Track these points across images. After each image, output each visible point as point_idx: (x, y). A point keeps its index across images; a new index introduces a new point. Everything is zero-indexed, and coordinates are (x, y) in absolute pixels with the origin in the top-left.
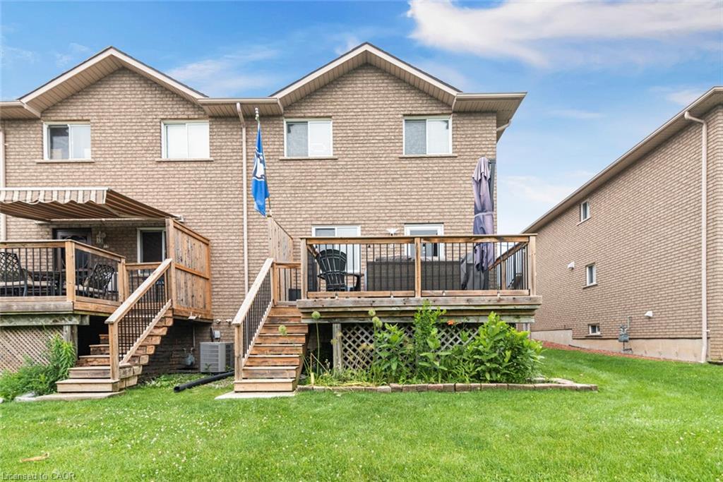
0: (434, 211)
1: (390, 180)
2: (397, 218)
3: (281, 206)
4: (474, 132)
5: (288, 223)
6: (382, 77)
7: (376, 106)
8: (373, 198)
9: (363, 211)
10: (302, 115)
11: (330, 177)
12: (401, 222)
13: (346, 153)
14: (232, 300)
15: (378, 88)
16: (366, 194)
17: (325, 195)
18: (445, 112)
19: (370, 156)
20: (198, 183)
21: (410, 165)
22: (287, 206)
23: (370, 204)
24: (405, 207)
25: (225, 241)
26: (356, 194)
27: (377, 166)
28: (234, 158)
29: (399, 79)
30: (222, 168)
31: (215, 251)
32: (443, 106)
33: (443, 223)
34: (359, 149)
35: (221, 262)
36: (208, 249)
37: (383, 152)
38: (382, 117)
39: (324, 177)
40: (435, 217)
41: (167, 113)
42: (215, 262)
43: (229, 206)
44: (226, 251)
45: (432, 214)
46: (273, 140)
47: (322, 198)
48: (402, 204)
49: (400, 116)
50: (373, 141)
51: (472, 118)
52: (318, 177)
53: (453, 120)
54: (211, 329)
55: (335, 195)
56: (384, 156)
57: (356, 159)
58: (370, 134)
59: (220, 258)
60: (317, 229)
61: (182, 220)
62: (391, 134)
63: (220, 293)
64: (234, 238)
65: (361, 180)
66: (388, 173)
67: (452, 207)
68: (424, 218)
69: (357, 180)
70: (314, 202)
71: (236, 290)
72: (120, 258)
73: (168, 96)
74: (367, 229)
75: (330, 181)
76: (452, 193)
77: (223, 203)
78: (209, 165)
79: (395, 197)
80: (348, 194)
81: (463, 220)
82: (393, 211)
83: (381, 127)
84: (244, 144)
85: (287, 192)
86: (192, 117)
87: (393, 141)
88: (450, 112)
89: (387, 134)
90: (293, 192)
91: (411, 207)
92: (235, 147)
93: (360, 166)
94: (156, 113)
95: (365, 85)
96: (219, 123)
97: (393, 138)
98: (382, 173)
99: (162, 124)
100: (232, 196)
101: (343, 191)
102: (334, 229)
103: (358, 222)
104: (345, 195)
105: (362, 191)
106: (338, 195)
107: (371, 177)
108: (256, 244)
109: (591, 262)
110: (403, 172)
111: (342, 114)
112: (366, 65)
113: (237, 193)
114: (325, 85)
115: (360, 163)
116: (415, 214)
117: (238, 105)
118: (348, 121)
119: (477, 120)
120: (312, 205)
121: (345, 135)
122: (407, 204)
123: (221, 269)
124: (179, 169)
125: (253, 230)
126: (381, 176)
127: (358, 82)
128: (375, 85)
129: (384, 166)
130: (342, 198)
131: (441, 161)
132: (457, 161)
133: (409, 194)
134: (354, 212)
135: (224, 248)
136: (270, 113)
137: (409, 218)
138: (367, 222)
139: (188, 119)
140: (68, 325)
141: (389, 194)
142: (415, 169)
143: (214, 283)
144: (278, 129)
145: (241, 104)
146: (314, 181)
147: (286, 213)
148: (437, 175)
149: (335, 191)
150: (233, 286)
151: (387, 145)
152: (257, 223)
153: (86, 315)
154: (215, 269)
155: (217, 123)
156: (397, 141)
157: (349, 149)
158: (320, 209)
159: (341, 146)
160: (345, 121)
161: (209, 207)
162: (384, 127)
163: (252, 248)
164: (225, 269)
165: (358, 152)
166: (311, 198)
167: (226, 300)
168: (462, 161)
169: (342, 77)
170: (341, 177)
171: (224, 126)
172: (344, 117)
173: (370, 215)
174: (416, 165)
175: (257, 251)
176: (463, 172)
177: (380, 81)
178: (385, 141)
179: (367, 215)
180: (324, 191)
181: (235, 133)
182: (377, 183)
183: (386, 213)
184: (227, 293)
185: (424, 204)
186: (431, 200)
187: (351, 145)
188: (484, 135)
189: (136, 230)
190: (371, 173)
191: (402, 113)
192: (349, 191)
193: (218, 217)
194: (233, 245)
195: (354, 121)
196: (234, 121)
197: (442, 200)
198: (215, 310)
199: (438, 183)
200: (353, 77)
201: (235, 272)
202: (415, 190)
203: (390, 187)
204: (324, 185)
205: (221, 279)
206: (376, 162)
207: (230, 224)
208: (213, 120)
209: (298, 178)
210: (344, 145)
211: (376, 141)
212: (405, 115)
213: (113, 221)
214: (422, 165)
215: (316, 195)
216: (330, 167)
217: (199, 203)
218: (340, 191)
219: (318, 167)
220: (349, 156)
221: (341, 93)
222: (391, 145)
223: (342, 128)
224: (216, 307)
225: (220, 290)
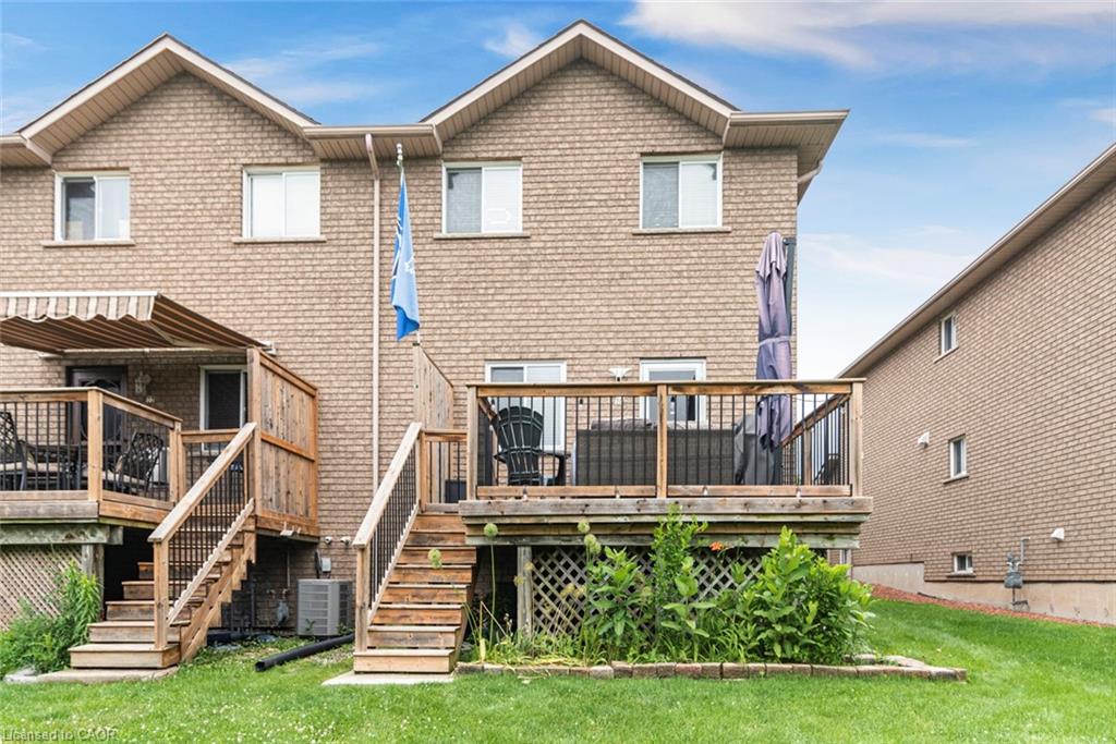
0: (690, 334)
1: (617, 276)
2: (627, 348)
3: (435, 325)
4: (759, 186)
5: (446, 357)
6: (607, 84)
7: (595, 138)
8: (588, 309)
9: (571, 335)
10: (473, 155)
11: (517, 271)
12: (635, 354)
13: (544, 225)
14: (351, 500)
15: (599, 105)
16: (576, 303)
17: (508, 304)
18: (711, 148)
19: (584, 231)
20: (301, 282)
21: (651, 249)
22: (445, 325)
23: (584, 322)
24: (640, 328)
25: (341, 391)
26: (560, 303)
27: (596, 250)
28: (360, 236)
29: (635, 86)
30: (340, 255)
31: (326, 410)
32: (707, 137)
33: (705, 358)
34: (567, 218)
35: (334, 429)
36: (315, 405)
37: (605, 223)
38: (605, 157)
39: (507, 271)
40: (691, 347)
41: (253, 154)
42: (324, 429)
43: (350, 326)
44: (344, 409)
45: (687, 340)
46: (423, 201)
47: (501, 311)
48: (637, 321)
49: (635, 156)
50: (589, 204)
51: (756, 158)
52: (496, 272)
53: (724, 164)
54: (316, 555)
55: (524, 304)
56: (609, 230)
57: (560, 237)
58: (584, 191)
59: (334, 423)
60: (493, 369)
61: (273, 352)
62: (619, 190)
63: (333, 488)
64: (357, 384)
65: (568, 277)
66: (615, 262)
67: (721, 326)
68: (673, 347)
69: (561, 277)
70: (489, 317)
71: (358, 481)
72: (174, 421)
73: (255, 123)
74: (577, 368)
75: (516, 278)
76: (721, 300)
77: (339, 320)
78: (318, 249)
79: (625, 309)
80: (547, 303)
81: (739, 353)
82: (621, 335)
83: (603, 177)
84: (377, 209)
85: (446, 299)
86: (292, 160)
87: (622, 203)
88: (720, 147)
89: (613, 190)
90: (455, 299)
91: (652, 328)
92: (362, 216)
93: (567, 250)
94: (235, 154)
95: (577, 99)
96: (337, 171)
97: (623, 196)
98: (603, 263)
99: (245, 175)
100: (355, 307)
101: (537, 297)
102: (522, 368)
103: (562, 355)
104: (542, 303)
105: (569, 297)
106: (529, 304)
107: (584, 270)
108: (392, 397)
109: (959, 433)
110: (639, 262)
111: (538, 153)
112: (580, 61)
113: (363, 300)
114: (512, 99)
115: (567, 244)
116: (658, 341)
117: (369, 138)
118: (549, 166)
119: (764, 162)
120: (487, 324)
121: (543, 192)
122: (645, 321)
123: (335, 442)
124: (270, 257)
125: (388, 371)
126: (603, 270)
127: (566, 93)
128: (594, 99)
129: (607, 249)
130: (536, 310)
131: (702, 241)
132: (731, 240)
133: (649, 302)
134: (555, 336)
135: (341, 403)
136: (421, 153)
137: (647, 347)
138: (577, 355)
139: (287, 164)
140: (90, 544)
141: (614, 302)
142: (660, 255)
143: (324, 468)
144: (432, 182)
145: (373, 136)
146: (491, 278)
147: (444, 337)
148: (696, 267)
149: (524, 297)
150: (354, 475)
151: (614, 210)
152: (395, 358)
153: (118, 526)
154: (324, 442)
155: (332, 171)
156: (629, 202)
157: (549, 218)
158: (499, 330)
159: (537, 212)
160: (543, 165)
161: (316, 327)
162: (609, 177)
163: (386, 403)
164: (341, 442)
165: (565, 224)
166: (485, 311)
167: (342, 501)
168: (738, 240)
169: (539, 84)
170: (536, 271)
171: (343, 178)
172: (542, 159)
173: (582, 342)
174: (660, 248)
175: (394, 409)
176: (739, 260)
177: (603, 91)
178: (610, 203)
179: (577, 342)
180: (507, 298)
181: (362, 190)
182: (595, 283)
183: (609, 339)
184: (344, 488)
185: (673, 321)
186: (685, 314)
187: (553, 212)
188: (776, 191)
189: (199, 370)
190: (586, 263)
191: (639, 150)
192: (548, 297)
193: (332, 346)
194: (354, 397)
195: (559, 165)
196: (360, 167)
197: (704, 314)
198: (324, 520)
199: (697, 281)
200: (559, 83)
201: (358, 448)
202: (659, 295)
203: (617, 289)
204: (505, 285)
205: (334, 462)
206: (594, 243)
207: (350, 359)
208: (327, 165)
209: (464, 272)
210: (542, 212)
211: (595, 203)
212: (643, 154)
213: (163, 353)
214: (670, 247)
215: (494, 304)
216: (517, 251)
217: (302, 320)
218: (533, 297)
219: (498, 252)
220: (550, 231)
221: (536, 114)
222: (620, 209)
223: (538, 179)
224: (326, 513)
225: (331, 481)
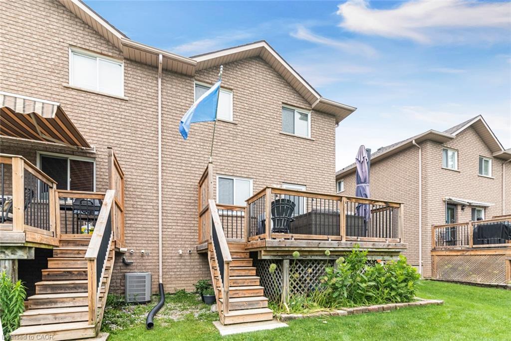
0: (301, 176)
1: (274, 148)
2: (278, 177)
3: (192, 154)
4: (323, 126)
5: (198, 170)
6: (269, 71)
7: (264, 91)
8: (262, 159)
9: (255, 169)
10: (210, 82)
11: (232, 138)
12: (281, 180)
13: (243, 121)
14: (145, 232)
15: (266, 78)
16: (257, 156)
17: (227, 151)
18: (308, 108)
19: (260, 127)
20: (112, 118)
21: (287, 140)
22: (196, 155)
23: (260, 164)
24: (283, 170)
25: (138, 177)
26: (250, 155)
27: (265, 136)
28: (150, 103)
29: (280, 75)
30: (137, 110)
31: (129, 186)
32: (306, 103)
33: (305, 185)
34: (253, 120)
35: (134, 196)
36: (122, 183)
37: (269, 126)
38: (269, 100)
39: (227, 137)
40: (301, 181)
41: (76, 41)
42: (128, 196)
43: (144, 146)
44: (140, 187)
45: (300, 178)
46: (185, 95)
47: (225, 153)
48: (281, 168)
49: (280, 103)
50: (262, 117)
51: (323, 116)
52: (222, 136)
53: (311, 115)
54: (124, 259)
55: (235, 152)
56: (270, 129)
57: (250, 127)
58: (260, 111)
59: (134, 193)
60: (220, 178)
61: (94, 152)
62: (274, 114)
63: (134, 225)
64: (148, 176)
65: (254, 145)
66: (273, 143)
67: (312, 175)
68: (295, 180)
69: (251, 144)
70: (219, 155)
71: (150, 223)
72: (52, 183)
73: (79, 24)
74: (257, 183)
75: (231, 140)
76: (312, 165)
77: (137, 142)
78: (123, 104)
79: (277, 162)
80: (245, 154)
81: (318, 185)
82: (275, 172)
83: (268, 107)
84: (160, 92)
85: (197, 143)
86: (106, 53)
87: (275, 120)
88: (311, 109)
89: (272, 114)
90: (202, 144)
91: (287, 171)
92: (150, 93)
93: (253, 134)
94: (64, 37)
95: (257, 72)
96: (134, 67)
97: (276, 117)
98: (268, 142)
99: (70, 51)
100: (146, 137)
101: (241, 150)
102: (233, 180)
103: (251, 177)
104: (242, 153)
105: (254, 153)
106: (237, 153)
107: (260, 143)
108: (169, 184)
110: (282, 145)
111: (241, 90)
112: (259, 57)
113: (151, 135)
114: (229, 63)
115: (253, 131)
116: (289, 177)
117: (161, 57)
118: (245, 96)
119: (325, 118)
120: (217, 158)
121: (243, 107)
122: (284, 168)
123: (135, 203)
124: (90, 100)
125: (166, 171)
126: (268, 145)
127: (252, 68)
128: (264, 75)
129: (269, 137)
130: (240, 156)
131: (305, 142)
132: (314, 144)
133: (286, 161)
134: (249, 168)
135: (138, 184)
136: (184, 72)
137: (286, 178)
138: (258, 177)
139: (101, 54)
140: (9, 260)
141: (272, 159)
142: (290, 144)
143: (128, 215)
144: (189, 88)
145: (164, 56)
146: (219, 138)
147: (196, 160)
148: (303, 151)
149: (235, 149)
150: (147, 220)
151: (272, 122)
152: (170, 166)
154: (128, 202)
155: (132, 66)
156: (278, 120)
157: (245, 118)
158: (223, 162)
159: (240, 114)
160: (243, 96)
161: (122, 143)
162: (270, 108)
163: (165, 187)
164: (139, 203)
165: (252, 123)
166: (217, 152)
167: (140, 232)
168: (317, 144)
169: (241, 60)
170: (240, 139)
171: (139, 71)
172: (242, 93)
173: (260, 172)
174: (290, 141)
175: (169, 190)
176: (317, 152)
177: (268, 73)
178: (271, 119)
179: (258, 172)
180: (227, 148)
181: (150, 81)
182: (265, 149)
183: (270, 173)
184: (141, 226)
185: (295, 170)
186: (299, 168)
187: (247, 116)
188: (329, 130)
189: (36, 153)
190: (261, 141)
191: (282, 101)
192: (245, 151)
193: (132, 154)
194: (147, 182)
195: (250, 97)
196: (150, 70)
197: (306, 169)
198: (128, 241)
199: (303, 156)
200: (249, 63)
201: (149, 207)
202: (289, 159)
203: (273, 154)
204: (226, 142)
205: (134, 212)
206: (264, 133)
207: (144, 162)
208: (128, 62)
209: (206, 133)
210: (242, 115)
211: (265, 117)
212: (283, 103)
214: (293, 142)
215: (221, 150)
216: (231, 129)
217: (113, 138)
218: (239, 150)
219: (222, 127)
220: (246, 124)
221: (240, 73)
222: (274, 122)
223: (241, 101)
224: (129, 238)
225: (133, 222)
